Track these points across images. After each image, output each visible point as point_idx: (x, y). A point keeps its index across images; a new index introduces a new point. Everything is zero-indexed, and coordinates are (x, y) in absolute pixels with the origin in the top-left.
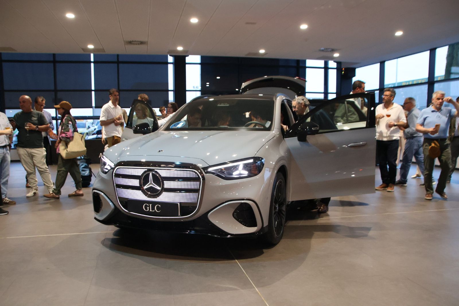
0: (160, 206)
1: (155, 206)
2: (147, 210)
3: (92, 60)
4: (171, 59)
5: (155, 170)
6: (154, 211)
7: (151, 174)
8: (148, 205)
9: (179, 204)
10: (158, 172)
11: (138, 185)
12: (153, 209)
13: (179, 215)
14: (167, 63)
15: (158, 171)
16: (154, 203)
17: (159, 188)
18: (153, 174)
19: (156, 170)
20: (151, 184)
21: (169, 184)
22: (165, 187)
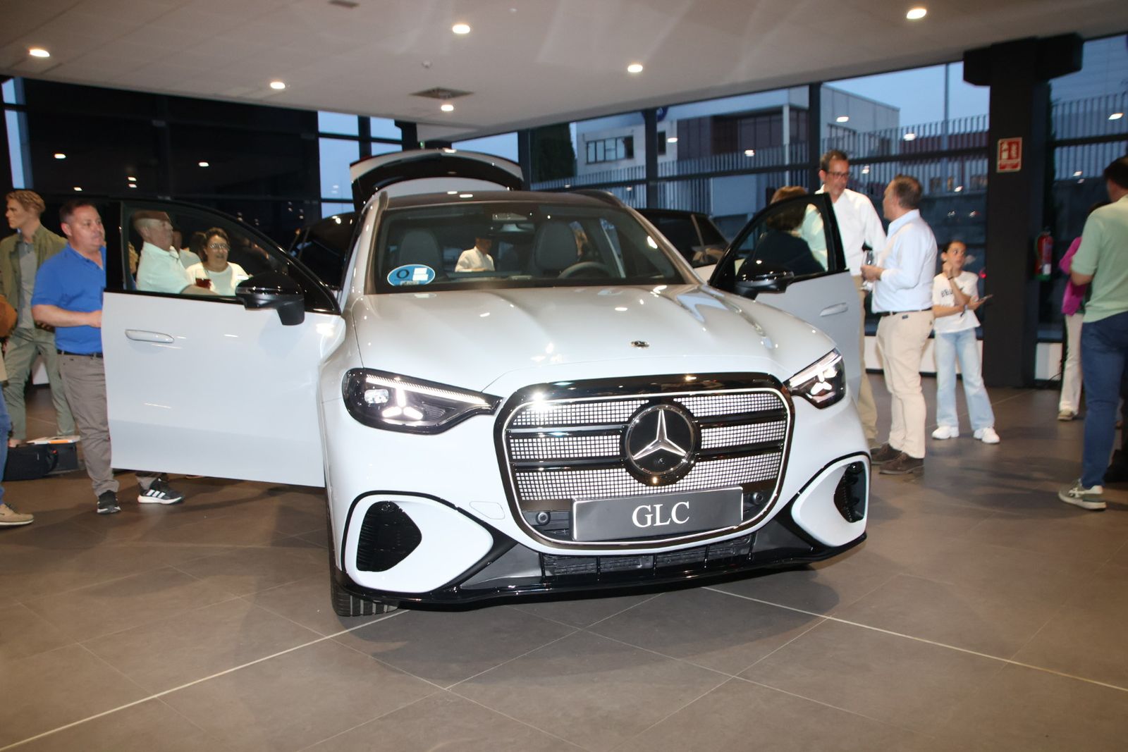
0: (687, 504)
2: (646, 523)
5: (675, 400)
7: (661, 413)
10: (683, 403)
11: (612, 452)
15: (686, 402)
16: (669, 499)
17: (684, 453)
18: (666, 412)
19: (679, 400)
20: (661, 442)
21: (712, 438)
22: (706, 447)
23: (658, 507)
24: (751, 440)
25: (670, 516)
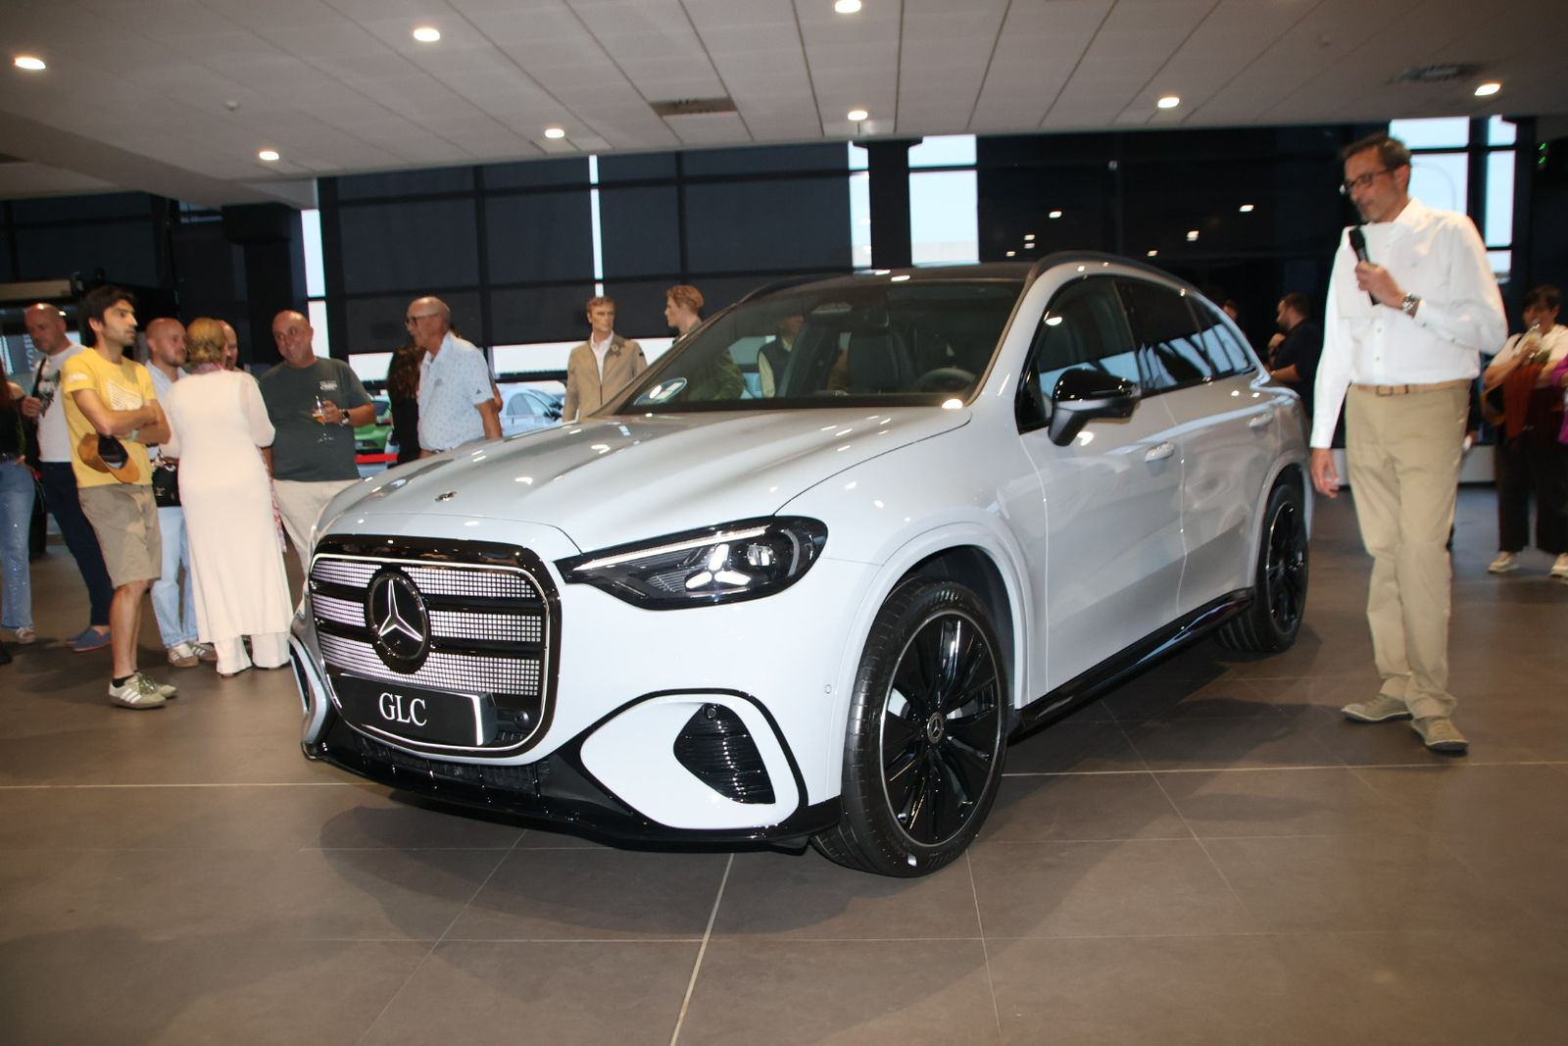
0: (423, 702)
1: (410, 703)
2: (391, 715)
3: (594, 178)
4: (858, 158)
5: (403, 568)
6: (408, 721)
7: (391, 582)
8: (391, 696)
9: (476, 701)
10: (410, 574)
11: (360, 622)
12: (406, 715)
13: (480, 740)
14: (846, 173)
16: (408, 692)
17: (418, 637)
18: (397, 585)
19: (406, 569)
20: (394, 620)
21: (445, 624)
22: (436, 634)
23: (398, 698)
24: (494, 635)
25: (409, 714)
